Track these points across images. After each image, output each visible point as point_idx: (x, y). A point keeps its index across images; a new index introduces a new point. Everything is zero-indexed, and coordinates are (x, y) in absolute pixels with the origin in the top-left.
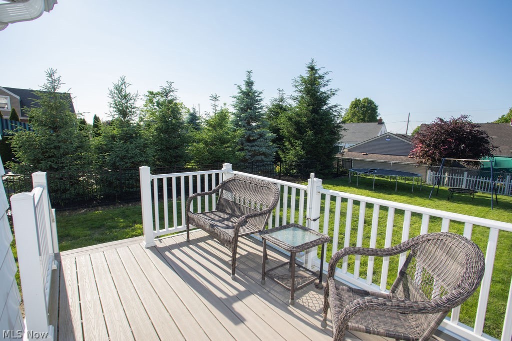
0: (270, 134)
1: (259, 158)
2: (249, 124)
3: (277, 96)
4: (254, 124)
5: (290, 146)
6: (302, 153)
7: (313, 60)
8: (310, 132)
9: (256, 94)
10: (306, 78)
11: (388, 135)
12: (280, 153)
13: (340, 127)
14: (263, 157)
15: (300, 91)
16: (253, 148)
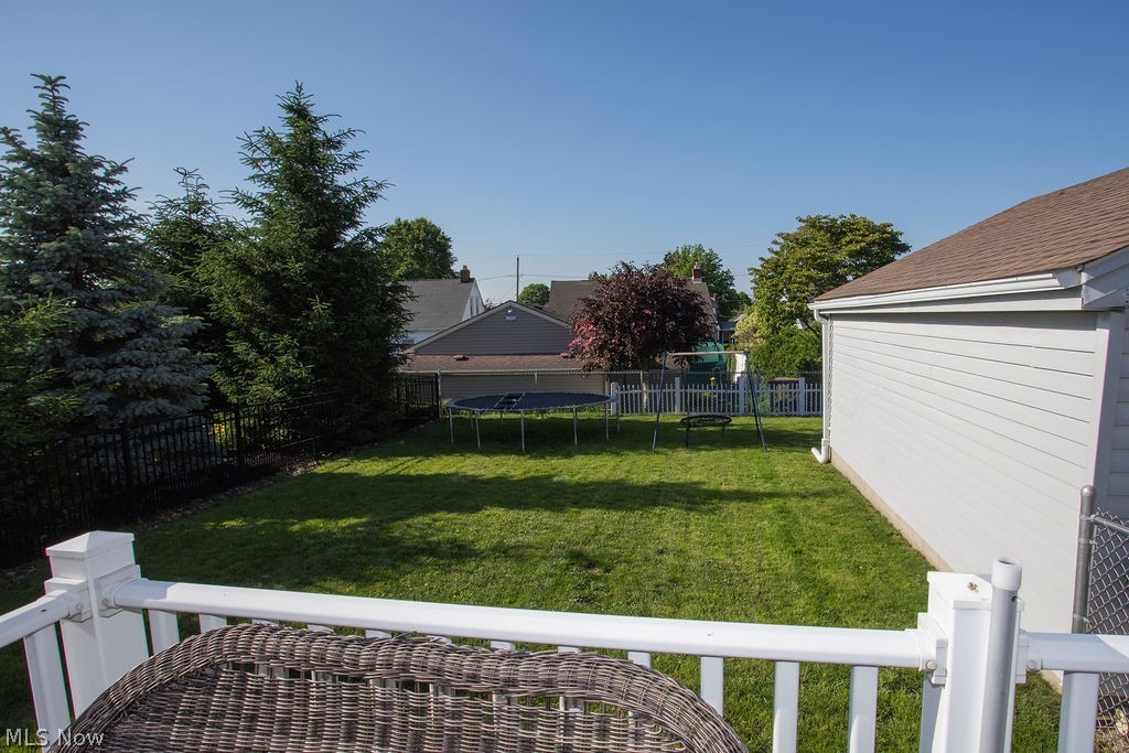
0: (180, 319)
1: (148, 407)
2: (76, 281)
3: (179, 194)
4: (104, 284)
5: (253, 354)
6: (302, 372)
7: (299, 89)
8: (319, 306)
9: (99, 172)
10: (284, 140)
11: (510, 307)
12: (219, 378)
13: (403, 289)
14: (163, 403)
15: (270, 179)
16: (117, 374)
